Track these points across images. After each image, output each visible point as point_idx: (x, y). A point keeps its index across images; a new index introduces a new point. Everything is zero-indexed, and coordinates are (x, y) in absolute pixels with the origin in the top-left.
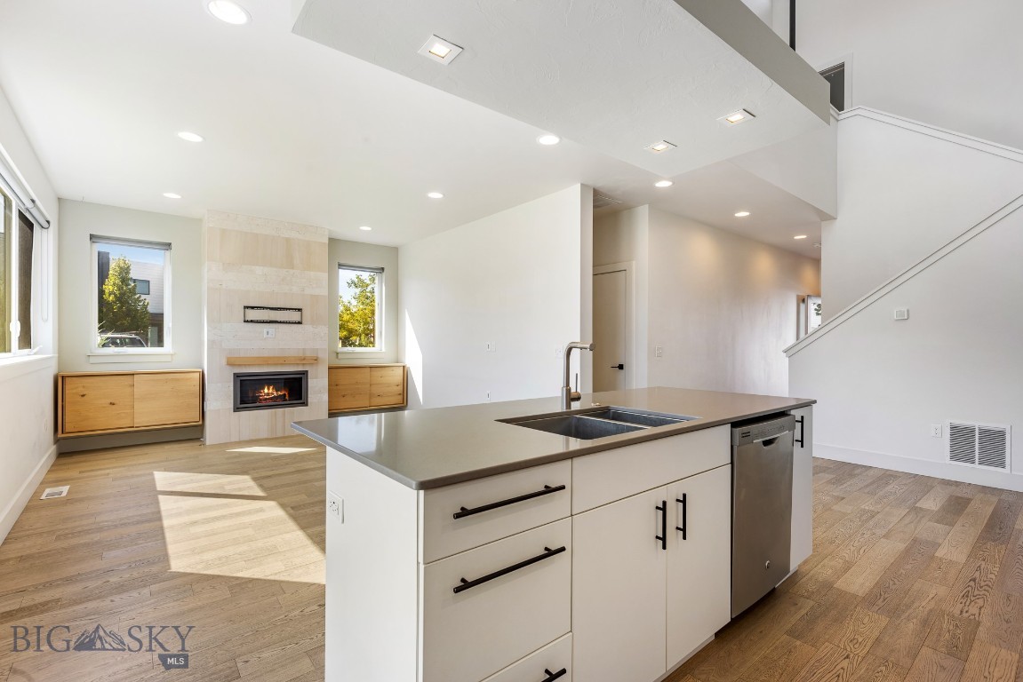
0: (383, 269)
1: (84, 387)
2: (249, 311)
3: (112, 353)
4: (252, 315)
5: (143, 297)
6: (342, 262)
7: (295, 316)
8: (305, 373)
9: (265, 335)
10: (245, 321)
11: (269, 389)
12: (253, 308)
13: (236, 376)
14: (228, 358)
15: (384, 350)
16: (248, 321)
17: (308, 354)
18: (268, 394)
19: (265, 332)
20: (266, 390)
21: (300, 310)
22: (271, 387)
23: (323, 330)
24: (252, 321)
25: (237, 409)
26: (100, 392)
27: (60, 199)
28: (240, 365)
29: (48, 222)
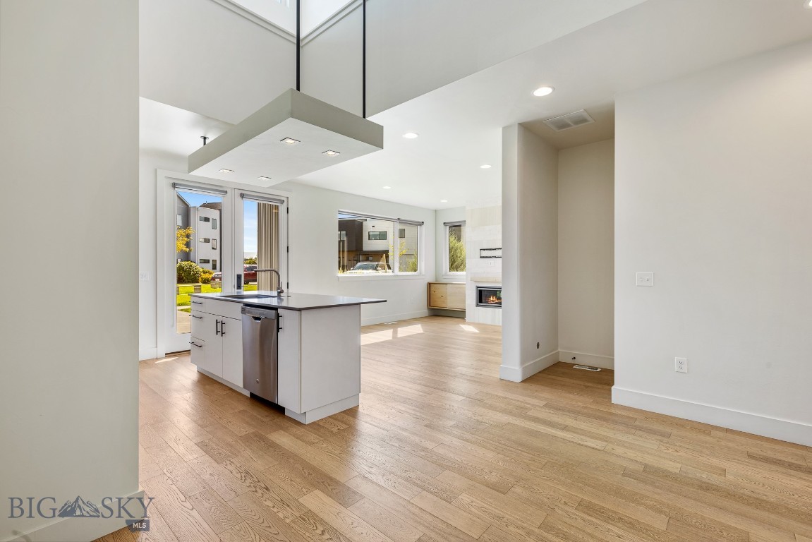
1: (435, 288)
2: (482, 252)
10: (480, 258)
12: (484, 250)
13: (478, 287)
18: (493, 301)
19: (489, 263)
24: (483, 257)
25: (477, 305)
26: (439, 291)
27: (436, 211)
28: (479, 282)
29: (423, 222)
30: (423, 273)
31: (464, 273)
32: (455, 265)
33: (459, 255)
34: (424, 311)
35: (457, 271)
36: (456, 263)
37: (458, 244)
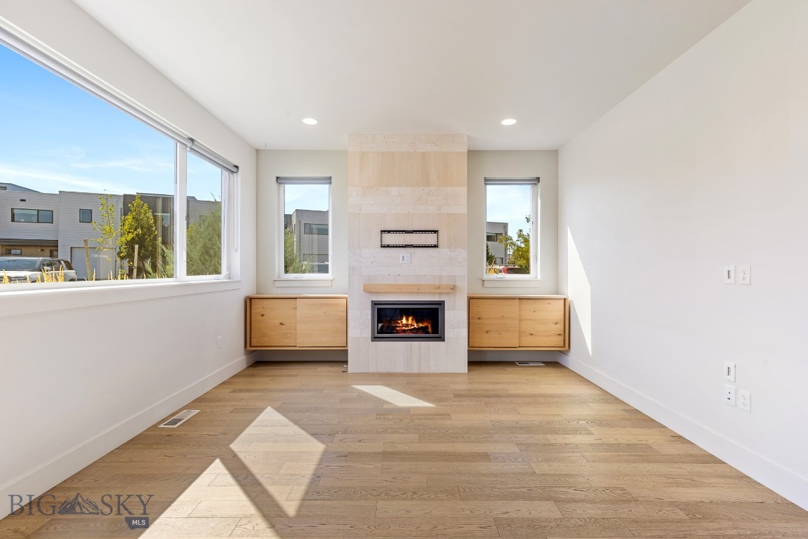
0: (538, 179)
1: (263, 308)
2: (386, 236)
3: (292, 278)
4: (390, 239)
6: (489, 176)
7: (431, 239)
8: (441, 303)
9: (401, 261)
10: (382, 247)
11: (407, 320)
12: (389, 232)
13: (374, 303)
14: (364, 285)
15: (539, 278)
16: (384, 247)
17: (445, 282)
19: (401, 258)
20: (404, 321)
21: (435, 232)
22: (410, 319)
23: (462, 254)
24: (388, 246)
25: (374, 339)
27: (257, 150)
28: (377, 293)
29: (237, 167)
30: (238, 276)
34: (238, 361)
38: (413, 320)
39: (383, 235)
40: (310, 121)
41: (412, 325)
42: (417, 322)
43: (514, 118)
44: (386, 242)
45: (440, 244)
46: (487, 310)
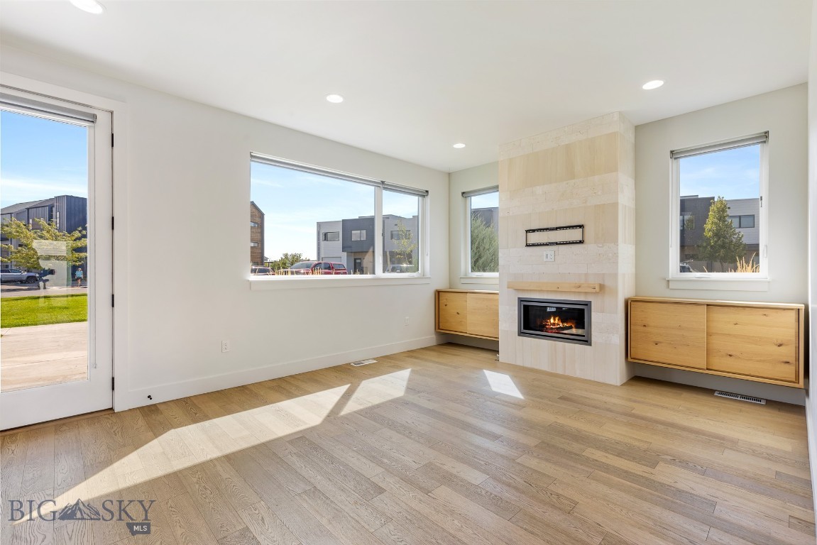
0: (766, 135)
1: (447, 299)
2: (531, 235)
3: (475, 276)
4: (534, 238)
5: (737, 230)
6: (678, 147)
7: (575, 235)
8: (588, 304)
9: (545, 260)
10: (527, 245)
11: (555, 320)
12: (534, 231)
13: (521, 300)
14: (510, 282)
15: (769, 278)
16: (530, 245)
17: (592, 281)
18: (554, 324)
19: (545, 255)
20: (552, 321)
21: (581, 226)
22: (557, 319)
23: (613, 249)
24: (535, 245)
25: (521, 334)
26: (453, 303)
27: (449, 174)
28: (523, 290)
29: (427, 191)
30: (428, 274)
31: (496, 274)
32: (481, 261)
33: (487, 247)
34: (430, 338)
35: (484, 271)
36: (483, 259)
37: (485, 232)
38: (559, 320)
39: (529, 234)
40: (460, 146)
41: (558, 324)
42: (563, 322)
43: (660, 79)
44: (530, 242)
45: (586, 240)
46: (654, 317)
